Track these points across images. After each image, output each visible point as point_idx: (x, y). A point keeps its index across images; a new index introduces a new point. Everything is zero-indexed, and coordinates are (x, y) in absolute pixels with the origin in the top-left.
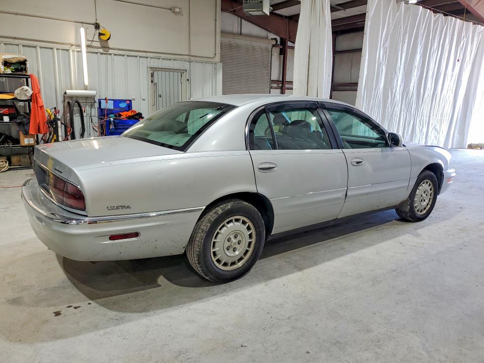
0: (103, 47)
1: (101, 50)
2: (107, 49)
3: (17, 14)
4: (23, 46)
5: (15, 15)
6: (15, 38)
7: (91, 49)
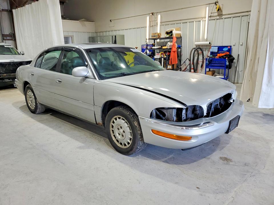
0: (219, 15)
1: (218, 17)
2: (221, 16)
3: (182, 9)
4: (183, 23)
5: (181, 10)
6: (181, 20)
7: (213, 18)
